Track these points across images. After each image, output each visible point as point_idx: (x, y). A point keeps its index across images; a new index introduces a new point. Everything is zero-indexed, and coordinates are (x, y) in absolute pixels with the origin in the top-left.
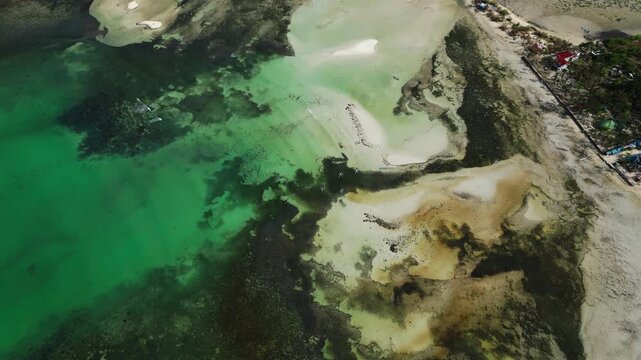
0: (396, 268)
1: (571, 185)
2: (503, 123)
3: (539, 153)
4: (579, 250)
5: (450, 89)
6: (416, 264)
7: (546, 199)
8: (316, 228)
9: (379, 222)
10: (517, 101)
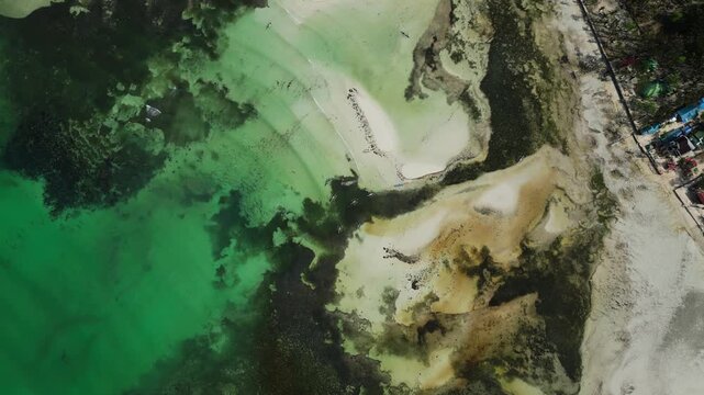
0: (419, 307)
1: (597, 181)
2: (533, 97)
3: (569, 140)
4: (593, 262)
5: (472, 46)
6: (438, 299)
7: (568, 204)
8: (335, 272)
9: (399, 256)
10: (552, 58)
